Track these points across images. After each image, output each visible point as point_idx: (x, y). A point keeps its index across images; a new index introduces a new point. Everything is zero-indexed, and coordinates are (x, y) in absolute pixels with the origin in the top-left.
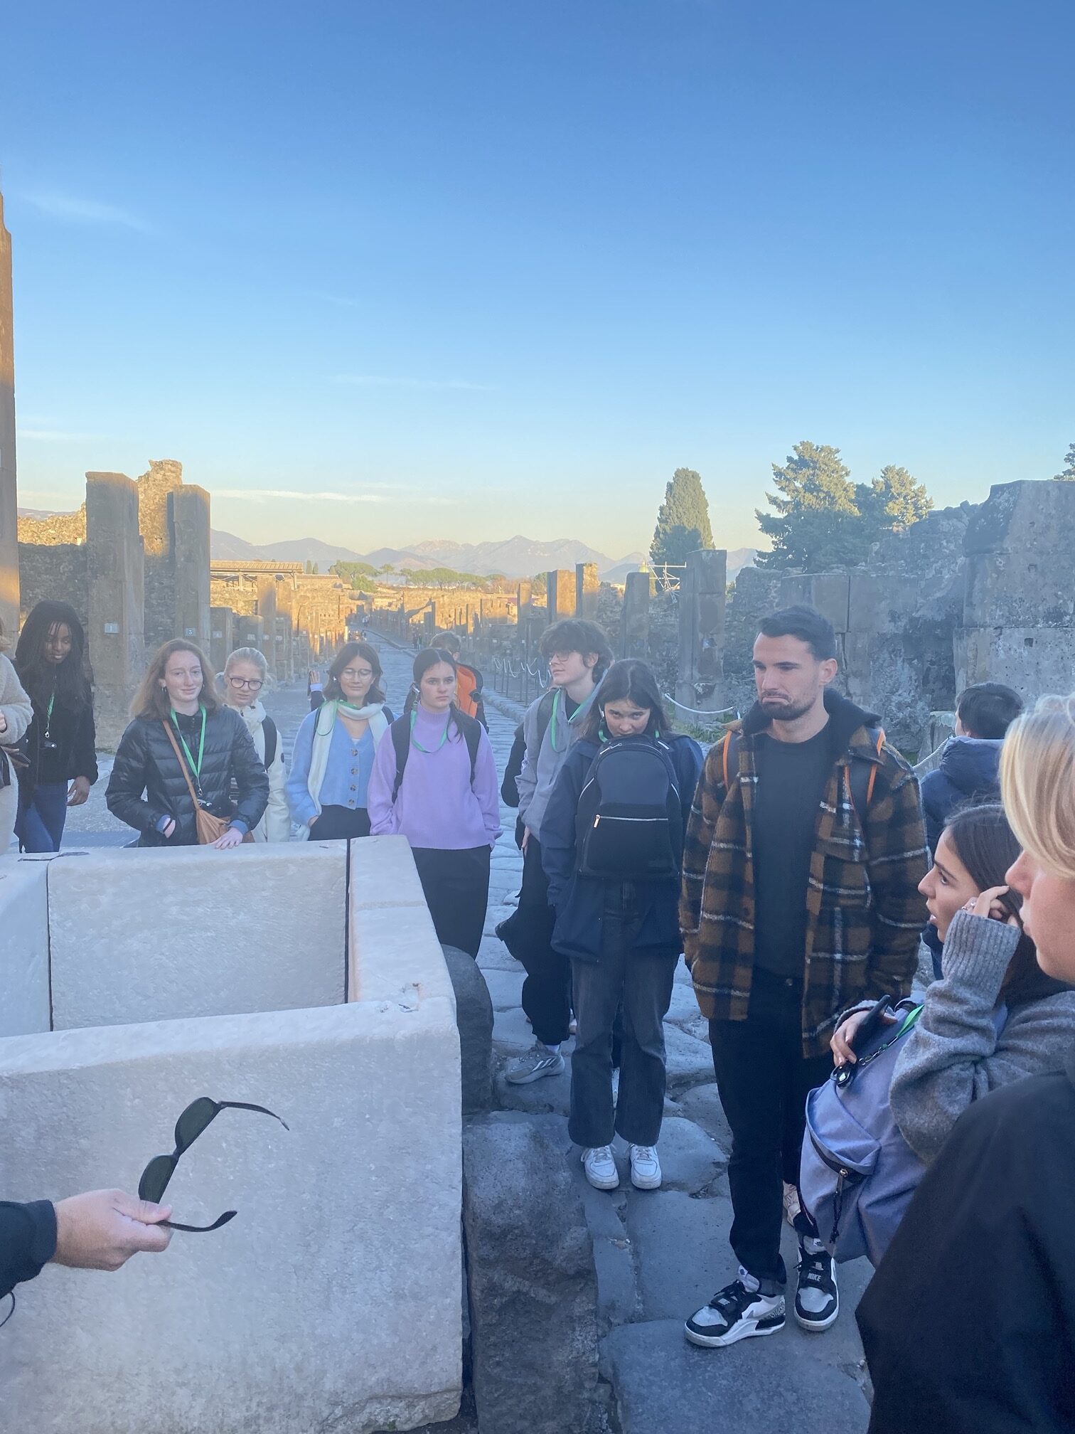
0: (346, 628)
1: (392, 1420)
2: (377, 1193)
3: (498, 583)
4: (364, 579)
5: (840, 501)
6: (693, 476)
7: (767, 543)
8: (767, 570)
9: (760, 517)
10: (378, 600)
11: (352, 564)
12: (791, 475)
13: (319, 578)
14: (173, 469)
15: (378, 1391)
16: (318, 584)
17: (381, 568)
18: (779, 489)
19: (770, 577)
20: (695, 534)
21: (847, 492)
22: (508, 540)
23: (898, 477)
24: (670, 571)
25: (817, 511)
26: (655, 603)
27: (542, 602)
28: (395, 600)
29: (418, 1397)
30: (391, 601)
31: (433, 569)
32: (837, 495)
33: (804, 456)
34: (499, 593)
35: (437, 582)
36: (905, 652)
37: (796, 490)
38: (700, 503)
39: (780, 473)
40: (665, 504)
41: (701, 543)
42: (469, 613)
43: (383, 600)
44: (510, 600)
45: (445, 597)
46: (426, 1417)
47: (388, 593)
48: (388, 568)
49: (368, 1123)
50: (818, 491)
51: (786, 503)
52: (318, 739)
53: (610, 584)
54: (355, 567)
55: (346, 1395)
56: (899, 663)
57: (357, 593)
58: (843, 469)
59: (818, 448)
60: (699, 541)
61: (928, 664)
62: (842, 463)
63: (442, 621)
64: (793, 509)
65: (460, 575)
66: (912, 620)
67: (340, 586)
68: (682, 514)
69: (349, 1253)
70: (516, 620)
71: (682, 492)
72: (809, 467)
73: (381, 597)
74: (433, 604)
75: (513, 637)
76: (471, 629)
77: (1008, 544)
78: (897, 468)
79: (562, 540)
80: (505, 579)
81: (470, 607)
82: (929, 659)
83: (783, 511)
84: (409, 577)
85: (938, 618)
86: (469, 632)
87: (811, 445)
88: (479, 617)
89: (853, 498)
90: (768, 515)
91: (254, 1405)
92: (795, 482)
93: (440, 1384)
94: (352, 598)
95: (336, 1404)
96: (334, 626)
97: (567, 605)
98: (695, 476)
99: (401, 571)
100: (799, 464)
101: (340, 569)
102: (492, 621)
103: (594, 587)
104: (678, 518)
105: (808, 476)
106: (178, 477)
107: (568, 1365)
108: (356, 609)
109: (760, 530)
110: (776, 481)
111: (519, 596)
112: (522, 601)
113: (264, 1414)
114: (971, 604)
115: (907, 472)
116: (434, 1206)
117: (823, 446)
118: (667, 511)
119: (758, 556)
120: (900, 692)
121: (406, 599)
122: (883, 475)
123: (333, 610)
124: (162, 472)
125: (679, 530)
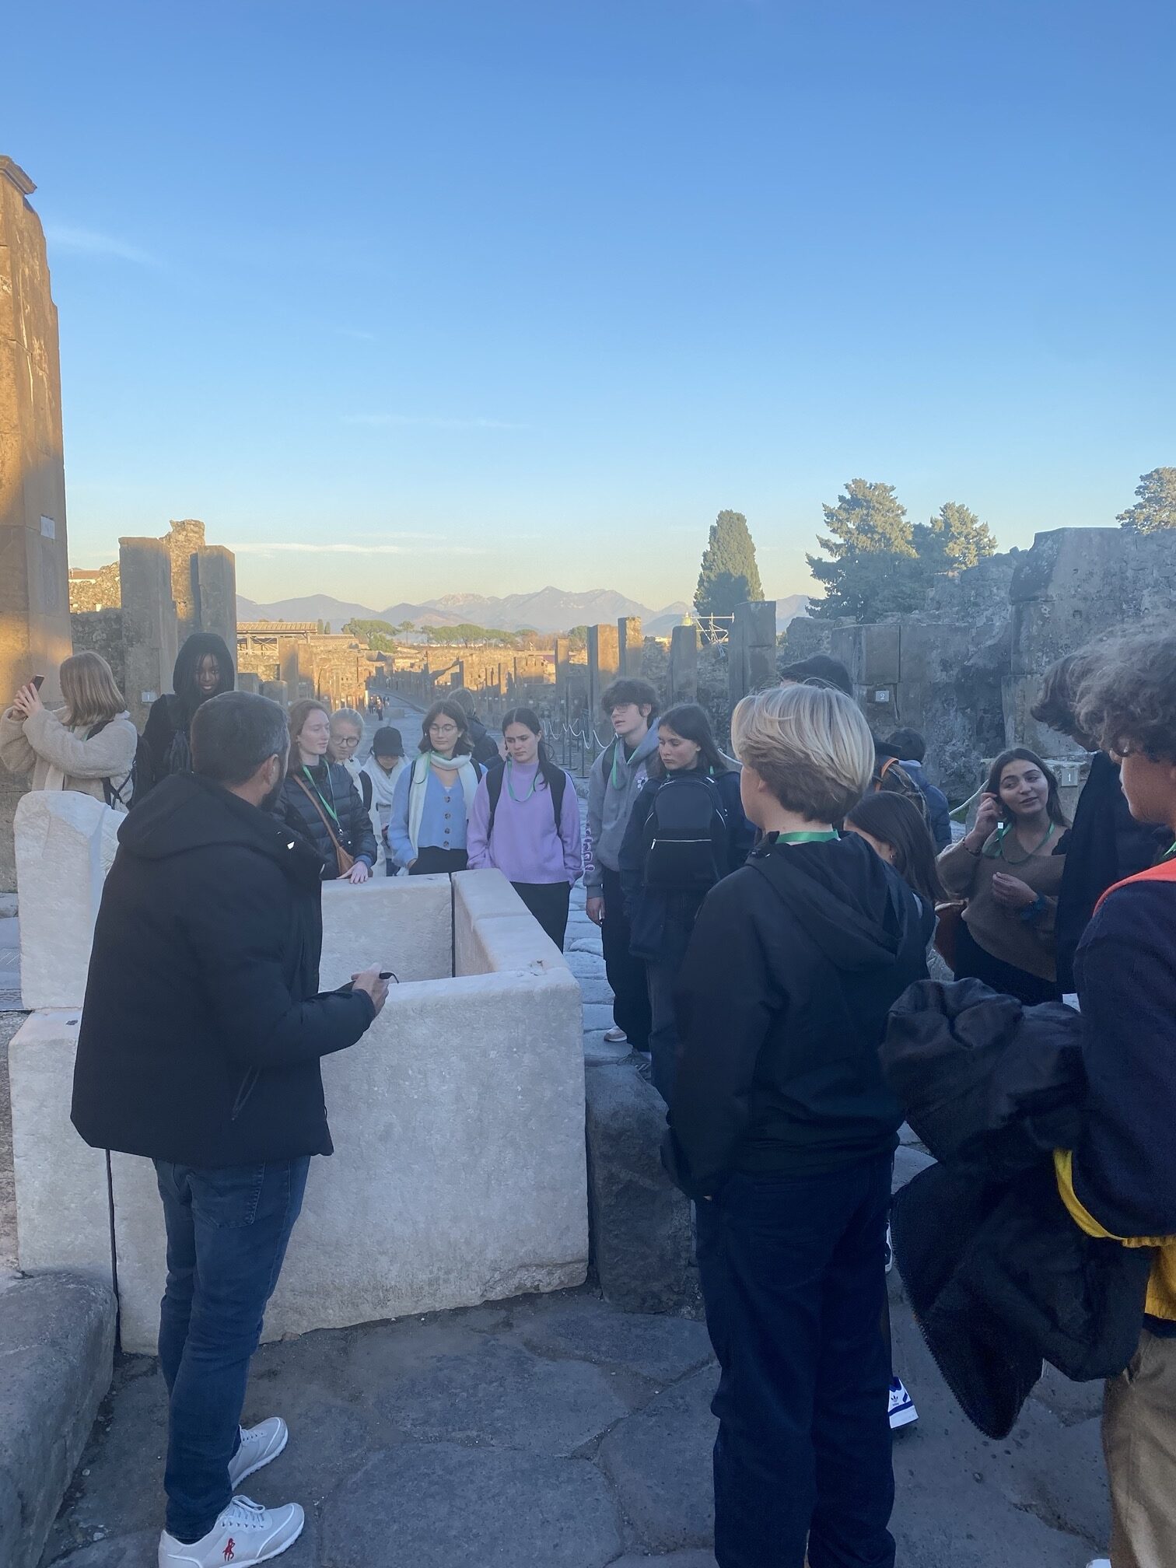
0: (366, 692)
1: (536, 1283)
2: (522, 1109)
3: (529, 639)
4: (382, 639)
5: (896, 543)
6: (738, 519)
7: (819, 590)
8: (819, 620)
9: (811, 562)
10: (399, 660)
11: (367, 622)
12: (844, 515)
13: (332, 638)
14: (196, 529)
15: (527, 1261)
16: (332, 645)
17: (399, 626)
18: (831, 531)
19: (822, 627)
20: (742, 581)
21: (904, 532)
22: (539, 591)
23: (958, 515)
24: (717, 622)
25: (872, 553)
26: (702, 658)
27: (582, 658)
28: (418, 660)
29: (555, 1265)
30: (413, 661)
31: (457, 625)
32: (893, 537)
33: (856, 495)
34: (530, 650)
35: (462, 640)
36: (957, 702)
37: (849, 532)
38: (746, 548)
39: (832, 513)
40: (709, 550)
41: (749, 590)
42: (501, 672)
43: (405, 660)
44: (547, 657)
45: (474, 656)
46: (562, 1282)
47: (409, 653)
48: (407, 626)
49: (516, 1055)
50: (873, 532)
51: (838, 547)
52: (414, 787)
53: (655, 639)
54: (372, 626)
55: (503, 1263)
56: (952, 713)
57: (375, 653)
58: (899, 507)
59: (871, 486)
60: (747, 589)
61: (981, 713)
62: (898, 502)
63: (471, 681)
64: (846, 553)
65: (487, 631)
66: (964, 669)
67: (356, 646)
68: (728, 560)
69: (503, 1154)
70: (553, 679)
71: (726, 536)
72: (862, 506)
73: (402, 658)
74: (461, 664)
75: (551, 696)
76: (504, 689)
77: (1052, 591)
78: (957, 505)
79: (597, 590)
80: (536, 634)
81: (502, 666)
82: (982, 708)
83: (836, 555)
84: (431, 635)
85: (991, 666)
86: (502, 693)
87: (864, 483)
88: (513, 677)
89: (911, 539)
90: (820, 559)
91: (435, 1270)
92: (848, 523)
93: (573, 1255)
94: (370, 659)
95: (495, 1270)
96: (354, 690)
97: (609, 659)
98: (740, 519)
99: (422, 628)
100: (851, 504)
101: (354, 628)
102: (528, 680)
103: (638, 641)
104: (723, 564)
105: (861, 517)
106: (201, 537)
107: (669, 1238)
108: (374, 672)
109: (812, 575)
110: (827, 523)
111: (556, 652)
112: (560, 658)
113: (443, 1277)
114: (1018, 652)
115: (967, 509)
116: (565, 1118)
117: (876, 484)
118: (710, 557)
119: (810, 603)
120: (953, 742)
121: (430, 659)
122: (942, 513)
123: (351, 673)
124: (184, 533)
125: (725, 577)
